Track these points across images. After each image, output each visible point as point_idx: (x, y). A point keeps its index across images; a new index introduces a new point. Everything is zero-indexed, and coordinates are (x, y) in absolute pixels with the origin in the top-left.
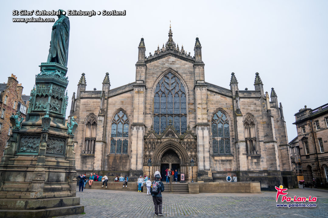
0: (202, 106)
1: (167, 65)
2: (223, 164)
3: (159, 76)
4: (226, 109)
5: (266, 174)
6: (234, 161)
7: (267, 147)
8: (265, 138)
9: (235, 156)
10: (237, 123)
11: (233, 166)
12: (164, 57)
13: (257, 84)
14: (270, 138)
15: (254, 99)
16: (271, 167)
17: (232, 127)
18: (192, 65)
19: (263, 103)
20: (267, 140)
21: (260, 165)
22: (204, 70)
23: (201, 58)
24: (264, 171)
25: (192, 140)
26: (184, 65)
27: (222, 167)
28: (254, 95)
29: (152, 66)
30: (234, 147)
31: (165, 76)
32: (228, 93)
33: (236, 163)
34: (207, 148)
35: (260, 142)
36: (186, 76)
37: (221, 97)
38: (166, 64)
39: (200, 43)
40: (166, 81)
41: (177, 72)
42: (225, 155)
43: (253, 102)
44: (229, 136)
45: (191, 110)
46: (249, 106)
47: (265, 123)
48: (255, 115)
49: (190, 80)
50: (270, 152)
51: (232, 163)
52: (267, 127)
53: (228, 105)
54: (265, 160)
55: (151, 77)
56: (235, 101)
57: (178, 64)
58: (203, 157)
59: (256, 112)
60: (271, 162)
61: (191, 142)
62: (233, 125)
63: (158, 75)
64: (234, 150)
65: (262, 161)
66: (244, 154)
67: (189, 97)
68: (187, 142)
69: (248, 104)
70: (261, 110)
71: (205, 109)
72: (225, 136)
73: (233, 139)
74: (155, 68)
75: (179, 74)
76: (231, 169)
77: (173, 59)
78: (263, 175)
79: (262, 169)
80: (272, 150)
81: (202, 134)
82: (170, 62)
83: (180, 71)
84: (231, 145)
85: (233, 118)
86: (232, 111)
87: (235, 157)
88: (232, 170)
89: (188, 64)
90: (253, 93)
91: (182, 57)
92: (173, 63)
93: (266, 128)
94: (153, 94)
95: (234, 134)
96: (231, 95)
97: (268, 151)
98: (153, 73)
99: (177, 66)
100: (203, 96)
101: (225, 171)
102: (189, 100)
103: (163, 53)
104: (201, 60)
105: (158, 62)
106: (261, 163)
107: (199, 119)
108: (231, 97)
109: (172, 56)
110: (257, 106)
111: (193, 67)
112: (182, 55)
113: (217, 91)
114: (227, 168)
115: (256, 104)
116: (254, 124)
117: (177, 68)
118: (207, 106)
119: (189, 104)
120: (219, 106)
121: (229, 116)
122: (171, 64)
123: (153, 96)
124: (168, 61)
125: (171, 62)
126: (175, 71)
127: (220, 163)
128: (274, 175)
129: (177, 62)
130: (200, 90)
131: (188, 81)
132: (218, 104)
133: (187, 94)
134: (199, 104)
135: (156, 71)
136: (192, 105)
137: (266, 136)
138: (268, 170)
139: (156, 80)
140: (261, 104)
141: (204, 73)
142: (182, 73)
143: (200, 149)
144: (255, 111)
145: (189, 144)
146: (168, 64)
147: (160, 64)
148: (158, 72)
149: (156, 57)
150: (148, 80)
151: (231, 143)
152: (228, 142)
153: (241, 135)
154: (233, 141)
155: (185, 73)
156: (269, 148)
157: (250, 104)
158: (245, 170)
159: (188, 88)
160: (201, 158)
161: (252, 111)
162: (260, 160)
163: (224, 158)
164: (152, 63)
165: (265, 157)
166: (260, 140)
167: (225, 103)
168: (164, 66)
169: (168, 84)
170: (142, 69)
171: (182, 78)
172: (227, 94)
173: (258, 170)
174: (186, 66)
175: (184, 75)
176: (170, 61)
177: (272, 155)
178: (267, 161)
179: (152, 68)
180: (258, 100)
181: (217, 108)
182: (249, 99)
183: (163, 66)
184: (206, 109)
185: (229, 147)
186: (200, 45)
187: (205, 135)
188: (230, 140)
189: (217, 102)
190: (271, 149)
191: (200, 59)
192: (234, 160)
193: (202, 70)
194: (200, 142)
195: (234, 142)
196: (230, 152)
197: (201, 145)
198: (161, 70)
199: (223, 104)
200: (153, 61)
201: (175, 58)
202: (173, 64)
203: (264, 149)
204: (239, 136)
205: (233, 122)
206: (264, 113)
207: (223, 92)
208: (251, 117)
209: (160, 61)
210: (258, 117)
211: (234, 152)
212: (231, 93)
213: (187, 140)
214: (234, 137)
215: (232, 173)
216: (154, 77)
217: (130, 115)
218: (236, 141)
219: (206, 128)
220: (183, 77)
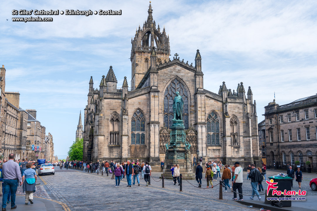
0: (201, 109)
1: (174, 73)
2: (214, 152)
3: (168, 82)
4: (218, 111)
5: (243, 160)
6: (222, 150)
7: (245, 140)
8: (244, 133)
9: (222, 146)
10: (226, 122)
11: (221, 154)
12: (172, 66)
13: (241, 92)
14: (248, 134)
15: (238, 104)
16: (247, 155)
17: (222, 125)
18: (194, 74)
19: (245, 108)
20: (245, 135)
21: (239, 153)
22: (203, 80)
23: (201, 69)
24: (241, 157)
25: (194, 135)
26: (187, 74)
27: (213, 154)
28: (239, 101)
29: (162, 73)
30: (222, 140)
31: (172, 82)
32: (220, 98)
33: (223, 151)
34: (204, 141)
35: (240, 137)
36: (189, 83)
37: (215, 101)
38: (173, 72)
39: (200, 55)
40: (173, 86)
41: (182, 79)
42: (216, 146)
43: (237, 106)
44: (218, 131)
45: (192, 111)
46: (234, 109)
47: (245, 123)
48: (238, 117)
49: (192, 86)
50: (247, 144)
51: (220, 152)
52: (246, 126)
53: (219, 108)
54: (243, 150)
55: (162, 83)
56: (224, 105)
57: (183, 73)
58: (201, 147)
59: (239, 114)
60: (247, 151)
61: (193, 136)
62: (222, 123)
63: (167, 81)
64: (222, 142)
65: (241, 150)
66: (229, 146)
67: (191, 101)
68: (191, 136)
69: (233, 108)
70: (242, 113)
72: (216, 131)
73: (222, 134)
74: (165, 75)
75: (183, 81)
76: (219, 156)
77: (178, 68)
78: (241, 160)
79: (240, 156)
80: (249, 143)
81: (201, 130)
82: (176, 71)
83: (185, 79)
84: (220, 138)
85: (222, 118)
86: (222, 112)
87: (222, 147)
88: (220, 157)
89: (191, 73)
90: (237, 99)
91: (186, 67)
92: (179, 71)
93: (245, 126)
94: (163, 97)
95: (222, 130)
96: (221, 100)
97: (245, 143)
98: (163, 80)
99: (182, 74)
100: (202, 101)
101: (215, 157)
102: (191, 103)
103: (171, 62)
105: (167, 69)
106: (240, 152)
107: (199, 119)
108: (222, 102)
109: (178, 65)
110: (240, 109)
111: (194, 76)
112: (186, 65)
113: (212, 97)
114: (217, 155)
115: (239, 108)
116: (237, 123)
117: (182, 76)
118: (205, 109)
119: (191, 106)
120: (213, 109)
121: (220, 116)
122: (177, 72)
123: (163, 99)
124: (175, 69)
125: (177, 71)
126: (181, 79)
127: (212, 151)
128: (249, 160)
129: (182, 71)
130: (201, 96)
131: (190, 87)
132: (212, 107)
133: (189, 98)
134: (200, 107)
135: (165, 77)
136: (193, 107)
137: (245, 132)
138: (245, 157)
139: (166, 85)
140: (243, 108)
141: (203, 82)
142: (186, 80)
143: (200, 141)
144: (238, 113)
145: (192, 137)
146: (175, 72)
147: (168, 71)
148: (167, 78)
149: (166, 65)
150: (160, 85)
151: (220, 137)
152: (218, 136)
153: (228, 132)
154: (221, 135)
155: (188, 81)
156: (246, 141)
157: (235, 108)
158: (229, 157)
159: (190, 93)
160: (200, 148)
161: (236, 113)
162: (239, 150)
163: (215, 148)
164: (162, 70)
165: (243, 147)
166: (240, 135)
167: (217, 106)
168: (172, 74)
169: (174, 89)
170: (155, 76)
171: (186, 85)
172: (219, 99)
173: (238, 157)
174: (189, 74)
175: (187, 82)
176: (177, 70)
177: (248, 146)
178: (244, 150)
179: (163, 75)
180: (241, 105)
181: (211, 110)
182: (234, 104)
183: (171, 74)
184: (204, 111)
185: (218, 140)
186: (201, 57)
187: (203, 131)
188: (219, 134)
189: (211, 105)
190: (248, 142)
191: (200, 70)
192: (222, 149)
193: (201, 80)
194: (199, 136)
195: (222, 136)
196: (219, 143)
197: (200, 138)
198: (169, 77)
199: (216, 107)
200: (163, 69)
201: (180, 67)
202: (179, 72)
203: (242, 142)
204: (226, 132)
205: (222, 121)
206: (245, 115)
207: (216, 98)
208: (235, 117)
209: (169, 69)
210: (240, 118)
211: (222, 144)
212: (222, 98)
213: (190, 135)
214: (222, 133)
215: (220, 158)
216: (164, 83)
217: (146, 114)
218: (224, 136)
219: (204, 126)
220: (187, 84)
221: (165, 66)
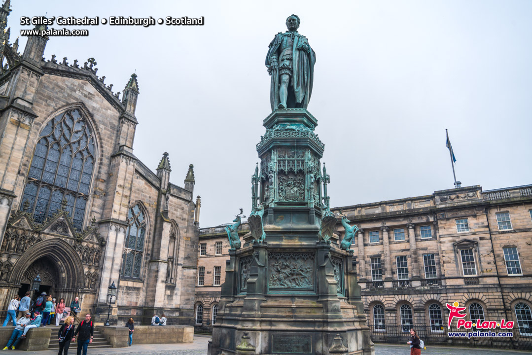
0: (123, 191)
1: (78, 94)
2: (128, 294)
3: (59, 108)
4: (148, 205)
5: (177, 314)
6: (143, 291)
7: (185, 274)
8: (186, 260)
9: (146, 282)
10: (163, 232)
11: (140, 299)
12: (78, 78)
13: (189, 181)
14: (192, 262)
15: (183, 201)
16: (186, 304)
17: (150, 236)
18: (118, 115)
19: (192, 211)
20: (187, 265)
21: (172, 299)
22: (134, 132)
23: (134, 111)
24: (175, 308)
25: (95, 246)
26: (105, 109)
27: (125, 298)
28: (184, 195)
29: (51, 83)
30: (147, 268)
31: (68, 113)
32: (156, 181)
33: (145, 293)
34: (117, 264)
35: (178, 266)
36: (105, 129)
37: (146, 184)
38: (77, 92)
39: (137, 86)
40: (67, 122)
41: (92, 116)
42: (133, 280)
43: (181, 205)
44: (141, 249)
45: (99, 190)
46: (175, 210)
47: (189, 239)
48: (180, 226)
49: (109, 138)
50: (188, 281)
51: (139, 293)
52: (191, 246)
53: (151, 200)
54: (179, 293)
55: (44, 103)
56: (163, 196)
57: (97, 103)
58: (108, 279)
59: (181, 221)
60: (186, 297)
61: (93, 250)
62: (152, 233)
63: (59, 106)
64: (145, 272)
65: (176, 294)
66: (163, 282)
67: (100, 168)
68: (87, 248)
69: (175, 206)
70: (187, 220)
71: (126, 196)
72: (138, 248)
73: (148, 254)
74: (57, 90)
75: (94, 121)
76: (136, 303)
77: (90, 88)
78: (174, 315)
79: (174, 306)
80: (192, 280)
81: (115, 239)
82: (84, 92)
83: (98, 116)
84: (142, 265)
85: (154, 222)
86: (154, 210)
87: (145, 284)
88: (138, 305)
89: (113, 111)
90: (183, 192)
91: (108, 94)
92: (90, 96)
93: (189, 247)
94: (38, 137)
95: (150, 248)
96: (158, 185)
97: (185, 281)
98: (50, 98)
99: (95, 105)
100: (127, 175)
101: (128, 305)
102: (99, 172)
103: (77, 69)
104: (134, 113)
105: (64, 80)
106: (174, 297)
107: (115, 211)
108: (158, 189)
109: (92, 84)
110: (184, 212)
111: (117, 119)
112: (108, 91)
113: (143, 173)
114: (132, 301)
115: (183, 210)
116: (175, 238)
117: (94, 109)
118: (130, 194)
119: (97, 179)
120: (140, 198)
121: (150, 217)
122: (85, 96)
123: (36, 141)
124: (81, 88)
125: (87, 94)
126: (89, 113)
127: (125, 291)
128: (189, 315)
129: (97, 98)
130: (126, 163)
131: (106, 138)
132: (139, 194)
133: (97, 161)
134: (120, 186)
135: (55, 95)
136: (102, 182)
137: (187, 258)
138: (181, 307)
139: (52, 113)
140: (190, 211)
141: (133, 137)
142: (100, 121)
143: (107, 264)
144: (180, 218)
145: (89, 252)
146: (80, 94)
147: (67, 85)
148: (58, 99)
149: (64, 69)
150: (37, 105)
151: (143, 260)
152: (139, 259)
153: (164, 252)
154: (146, 258)
155: (104, 124)
156: (188, 277)
157: (177, 207)
158: (160, 306)
159: (102, 151)
160: (106, 280)
161: (177, 217)
162: (173, 293)
163: (130, 284)
164: (53, 77)
165: (180, 288)
166: (179, 262)
167: (148, 195)
168: (73, 93)
169: (69, 129)
170: (32, 79)
171: (97, 130)
172: (154, 182)
173: (169, 307)
174: (109, 112)
175: (101, 126)
176: (86, 91)
177: (191, 287)
178: (182, 294)
179: (51, 86)
180: (187, 204)
181: (137, 199)
182: (177, 199)
183: (70, 93)
184: (128, 198)
185: (138, 267)
186: (138, 89)
187: (118, 242)
188: (142, 255)
189: (139, 190)
190: (191, 278)
191: (132, 112)
192: (144, 288)
193: (132, 131)
194: (109, 251)
195: (148, 260)
196: (138, 275)
197: (109, 257)
198: (65, 98)
199: (146, 196)
200: (56, 74)
201: (94, 89)
202: (90, 98)
203: (180, 277)
204: (161, 252)
205: (153, 228)
206: (191, 224)
207: (149, 178)
208: (174, 226)
209: (69, 81)
210: (183, 228)
211: (144, 276)
212: (159, 182)
213: (87, 245)
214: (149, 252)
215: (137, 309)
216: (49, 105)
218: (154, 259)
219: (122, 229)
220: (100, 129)
221: (62, 71)
